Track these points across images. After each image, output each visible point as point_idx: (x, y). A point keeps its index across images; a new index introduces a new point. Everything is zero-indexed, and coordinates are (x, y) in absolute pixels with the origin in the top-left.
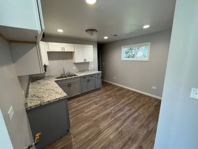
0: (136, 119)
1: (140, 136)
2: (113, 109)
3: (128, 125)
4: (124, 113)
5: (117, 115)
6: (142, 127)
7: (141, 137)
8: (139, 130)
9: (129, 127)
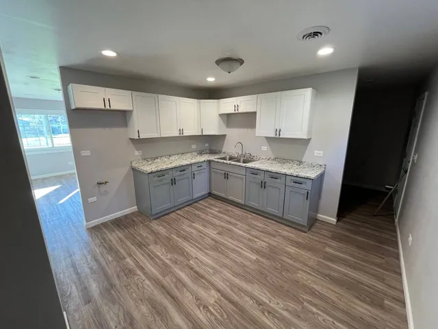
0: (159, 313)
1: (107, 308)
2: (201, 262)
3: (143, 288)
4: (184, 285)
5: (181, 270)
6: (128, 321)
7: (105, 309)
8: (121, 308)
9: (138, 289)
